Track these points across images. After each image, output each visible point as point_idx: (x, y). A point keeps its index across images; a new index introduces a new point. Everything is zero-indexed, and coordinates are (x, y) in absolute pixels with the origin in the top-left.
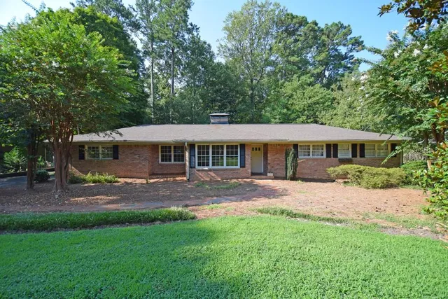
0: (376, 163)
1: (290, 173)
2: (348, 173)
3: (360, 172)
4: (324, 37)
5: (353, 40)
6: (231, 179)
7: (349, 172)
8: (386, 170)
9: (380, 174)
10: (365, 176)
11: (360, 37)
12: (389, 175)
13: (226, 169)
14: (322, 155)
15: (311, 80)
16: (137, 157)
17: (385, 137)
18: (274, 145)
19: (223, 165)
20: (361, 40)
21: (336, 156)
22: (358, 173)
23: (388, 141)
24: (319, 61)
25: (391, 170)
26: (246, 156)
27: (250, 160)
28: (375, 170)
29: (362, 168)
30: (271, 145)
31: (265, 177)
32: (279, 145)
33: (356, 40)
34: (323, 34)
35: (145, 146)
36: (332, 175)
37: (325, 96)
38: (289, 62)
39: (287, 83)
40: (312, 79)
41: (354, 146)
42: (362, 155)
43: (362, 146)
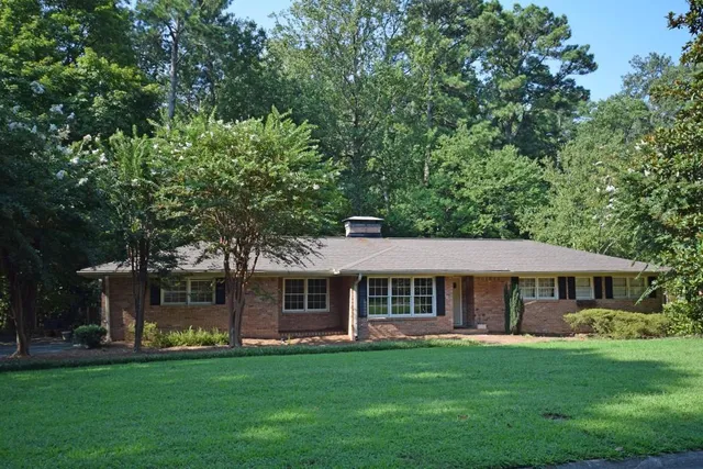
0: (628, 306)
1: (513, 323)
2: (593, 321)
3: (610, 318)
4: (513, 35)
5: (573, 54)
6: (423, 334)
7: (595, 318)
8: (643, 315)
9: (636, 321)
10: (617, 324)
11: (588, 47)
12: (647, 322)
13: (416, 319)
14: (553, 295)
15: (495, 134)
16: (258, 299)
17: (640, 267)
18: (483, 278)
19: (409, 313)
20: (588, 53)
21: (572, 296)
22: (607, 320)
23: (644, 273)
24: (506, 91)
25: (650, 317)
26: (447, 297)
27: (451, 303)
28: (628, 315)
29: (612, 312)
30: (478, 278)
31: (474, 330)
32: (490, 278)
33: (579, 53)
34: (512, 28)
35: (273, 279)
36: (572, 326)
37: (528, 174)
38: (444, 88)
39: (443, 136)
40: (497, 132)
41: (597, 280)
42: (610, 296)
43: (609, 280)
